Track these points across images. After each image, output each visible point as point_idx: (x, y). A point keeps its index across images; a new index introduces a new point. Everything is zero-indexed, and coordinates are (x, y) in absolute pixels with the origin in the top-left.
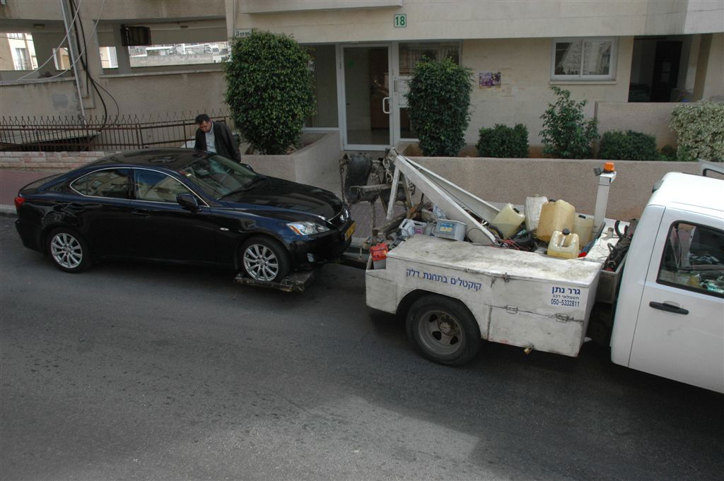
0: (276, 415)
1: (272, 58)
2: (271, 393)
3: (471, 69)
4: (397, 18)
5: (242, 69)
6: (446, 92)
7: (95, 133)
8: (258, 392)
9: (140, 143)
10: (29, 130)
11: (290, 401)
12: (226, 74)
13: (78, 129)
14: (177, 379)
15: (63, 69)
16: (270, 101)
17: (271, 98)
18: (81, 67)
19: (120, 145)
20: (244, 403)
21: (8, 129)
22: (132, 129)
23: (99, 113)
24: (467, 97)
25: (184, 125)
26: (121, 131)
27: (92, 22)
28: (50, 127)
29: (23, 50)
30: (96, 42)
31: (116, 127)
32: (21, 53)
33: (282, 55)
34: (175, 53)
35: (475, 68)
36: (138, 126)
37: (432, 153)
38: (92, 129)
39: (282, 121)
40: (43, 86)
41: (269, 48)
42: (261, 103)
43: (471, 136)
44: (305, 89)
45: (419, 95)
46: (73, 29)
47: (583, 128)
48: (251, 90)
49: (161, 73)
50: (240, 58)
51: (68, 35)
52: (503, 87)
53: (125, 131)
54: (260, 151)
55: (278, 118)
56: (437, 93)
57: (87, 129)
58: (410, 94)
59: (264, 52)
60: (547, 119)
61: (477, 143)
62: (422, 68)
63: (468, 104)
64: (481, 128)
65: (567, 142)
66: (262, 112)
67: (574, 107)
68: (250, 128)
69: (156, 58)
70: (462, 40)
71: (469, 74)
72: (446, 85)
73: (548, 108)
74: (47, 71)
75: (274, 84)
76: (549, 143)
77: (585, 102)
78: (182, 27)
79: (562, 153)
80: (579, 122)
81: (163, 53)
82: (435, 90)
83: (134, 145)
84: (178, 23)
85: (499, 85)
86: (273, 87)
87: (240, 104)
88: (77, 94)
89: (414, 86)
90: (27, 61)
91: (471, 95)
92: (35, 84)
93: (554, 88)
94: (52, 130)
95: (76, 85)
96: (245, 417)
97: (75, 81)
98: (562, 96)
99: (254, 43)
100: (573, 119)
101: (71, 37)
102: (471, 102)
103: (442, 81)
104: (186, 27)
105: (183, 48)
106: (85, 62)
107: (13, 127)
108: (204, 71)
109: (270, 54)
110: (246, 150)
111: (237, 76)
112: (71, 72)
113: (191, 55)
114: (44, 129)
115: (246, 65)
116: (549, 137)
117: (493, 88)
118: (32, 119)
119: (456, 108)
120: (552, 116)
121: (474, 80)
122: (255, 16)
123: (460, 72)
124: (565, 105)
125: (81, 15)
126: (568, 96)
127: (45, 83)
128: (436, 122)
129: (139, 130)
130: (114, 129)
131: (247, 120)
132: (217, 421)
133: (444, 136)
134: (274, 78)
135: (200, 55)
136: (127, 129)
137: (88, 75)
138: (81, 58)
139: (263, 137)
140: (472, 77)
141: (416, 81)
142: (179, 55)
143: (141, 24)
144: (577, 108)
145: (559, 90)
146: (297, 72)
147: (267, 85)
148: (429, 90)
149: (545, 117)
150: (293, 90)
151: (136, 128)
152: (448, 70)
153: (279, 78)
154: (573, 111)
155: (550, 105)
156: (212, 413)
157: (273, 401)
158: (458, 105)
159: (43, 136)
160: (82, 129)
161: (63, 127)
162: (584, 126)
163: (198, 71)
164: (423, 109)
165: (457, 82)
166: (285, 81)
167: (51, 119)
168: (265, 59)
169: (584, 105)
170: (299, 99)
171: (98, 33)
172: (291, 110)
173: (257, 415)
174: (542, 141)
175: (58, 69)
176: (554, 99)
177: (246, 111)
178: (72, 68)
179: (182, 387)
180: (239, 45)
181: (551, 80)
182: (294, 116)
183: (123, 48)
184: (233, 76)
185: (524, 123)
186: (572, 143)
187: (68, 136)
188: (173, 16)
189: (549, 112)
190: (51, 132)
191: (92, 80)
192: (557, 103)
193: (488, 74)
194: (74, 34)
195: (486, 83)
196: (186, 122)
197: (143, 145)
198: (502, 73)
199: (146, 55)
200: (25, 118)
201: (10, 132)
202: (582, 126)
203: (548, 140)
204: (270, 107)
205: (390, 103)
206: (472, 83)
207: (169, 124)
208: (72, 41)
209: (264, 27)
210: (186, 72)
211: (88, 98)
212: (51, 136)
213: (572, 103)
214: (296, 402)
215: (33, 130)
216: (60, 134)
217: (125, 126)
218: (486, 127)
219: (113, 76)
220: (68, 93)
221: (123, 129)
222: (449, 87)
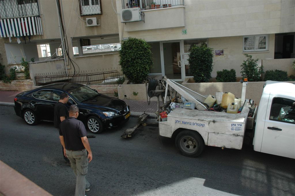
0: (145, 183)
1: (137, 48)
2: (142, 175)
3: (213, 49)
4: (183, 31)
5: (126, 52)
6: (204, 58)
7: (71, 78)
8: (137, 175)
9: (88, 81)
10: (48, 77)
11: (150, 178)
12: (120, 54)
13: (65, 77)
14: (106, 169)
15: (59, 56)
16: (136, 63)
17: (137, 63)
18: (66, 54)
19: (84, 82)
20: (132, 179)
21: (41, 78)
22: (85, 76)
23: (73, 70)
24: (212, 60)
25: (104, 74)
26: (81, 77)
27: (71, 38)
28: (55, 76)
29: (45, 50)
30: (72, 45)
31: (79, 75)
32: (44, 51)
33: (141, 46)
34: (97, 48)
35: (214, 48)
36: (87, 75)
37: (199, 81)
38: (70, 76)
39: (141, 71)
40: (53, 62)
41: (136, 44)
42: (133, 64)
43: (214, 74)
44: (150, 59)
45: (193, 59)
46: (64, 41)
47: (257, 70)
48: (130, 60)
49: (94, 55)
50: (125, 48)
51: (62, 44)
52: (225, 55)
53: (82, 77)
54: (133, 82)
55: (140, 70)
56: (200, 58)
57: (69, 77)
58: (189, 59)
59: (134, 46)
60: (243, 67)
61: (216, 77)
62: (194, 49)
63: (212, 62)
64: (217, 71)
65: (252, 75)
66: (134, 68)
67: (253, 61)
68: (129, 74)
69: (90, 51)
70: (208, 38)
71: (212, 51)
72: (203, 55)
73: (244, 63)
74: (54, 56)
75: (138, 57)
76: (244, 76)
77: (258, 59)
78: (101, 38)
79: (250, 79)
80: (256, 67)
81: (93, 49)
82: (199, 57)
83: (85, 82)
84: (101, 37)
85: (223, 55)
86: (138, 58)
87: (125, 65)
88: (65, 64)
89: (191, 56)
90: (46, 54)
91: (213, 59)
92: (51, 61)
93: (246, 54)
94: (56, 77)
95: (64, 61)
96: (133, 184)
97: (64, 59)
98: (249, 57)
99: (130, 42)
100: (253, 66)
101: (63, 44)
102: (213, 61)
103: (202, 54)
104: (103, 38)
105: (100, 47)
106: (67, 53)
107: (43, 77)
108: (110, 54)
109: (136, 46)
110: (127, 82)
111: (124, 55)
112: (63, 57)
113: (103, 49)
114: (53, 77)
115: (127, 51)
116: (244, 73)
117: (221, 56)
118: (49, 74)
119: (208, 64)
120: (245, 65)
121: (213, 53)
122: (129, 32)
123: (209, 50)
124: (250, 61)
125: (67, 36)
126: (251, 58)
127: (54, 61)
128: (200, 69)
129: (87, 76)
130: (78, 76)
131: (128, 71)
132: (122, 186)
133: (203, 74)
134: (138, 55)
135: (106, 49)
136: (83, 76)
137: (69, 57)
138: (66, 51)
139: (134, 77)
140: (213, 52)
141: (192, 54)
142: (99, 49)
143: (87, 38)
144: (255, 62)
145: (248, 55)
146: (146, 52)
147: (135, 58)
148: (197, 57)
149: (242, 66)
150: (145, 59)
151: (86, 76)
152: (204, 49)
153: (140, 55)
154: (253, 63)
155: (244, 61)
156: (120, 183)
157: (143, 178)
158: (208, 63)
159: (53, 80)
160: (67, 77)
161: (60, 76)
162: (258, 69)
163: (108, 54)
164: (195, 65)
165: (207, 54)
166: (142, 56)
167: (56, 73)
168: (134, 48)
169: (257, 61)
170: (147, 62)
171: (72, 42)
172: (145, 67)
173: (137, 184)
174: (242, 75)
175: (57, 56)
176: (246, 59)
177: (127, 67)
178: (63, 55)
179: (108, 173)
180: (124, 43)
181: (243, 52)
182: (146, 69)
183: (81, 47)
184: (122, 55)
185: (234, 68)
186: (253, 75)
187: (62, 79)
188: (99, 35)
189: (244, 64)
190: (56, 78)
191: (70, 59)
192: (247, 60)
193: (218, 51)
194: (64, 43)
195: (218, 54)
196: (104, 73)
197: (89, 81)
198: (224, 50)
199: (87, 50)
200: (47, 74)
201: (42, 79)
202: (257, 69)
203: (244, 75)
204: (136, 66)
205: (181, 63)
206: (213, 54)
207: (98, 74)
208: (63, 46)
209: (133, 36)
210: (104, 54)
211: (68, 65)
212: (56, 79)
213: (253, 60)
214: (152, 178)
215: (50, 77)
216: (59, 79)
217: (82, 75)
218: (219, 71)
219: (77, 57)
220: (61, 64)
221: (81, 76)
222: (205, 56)
